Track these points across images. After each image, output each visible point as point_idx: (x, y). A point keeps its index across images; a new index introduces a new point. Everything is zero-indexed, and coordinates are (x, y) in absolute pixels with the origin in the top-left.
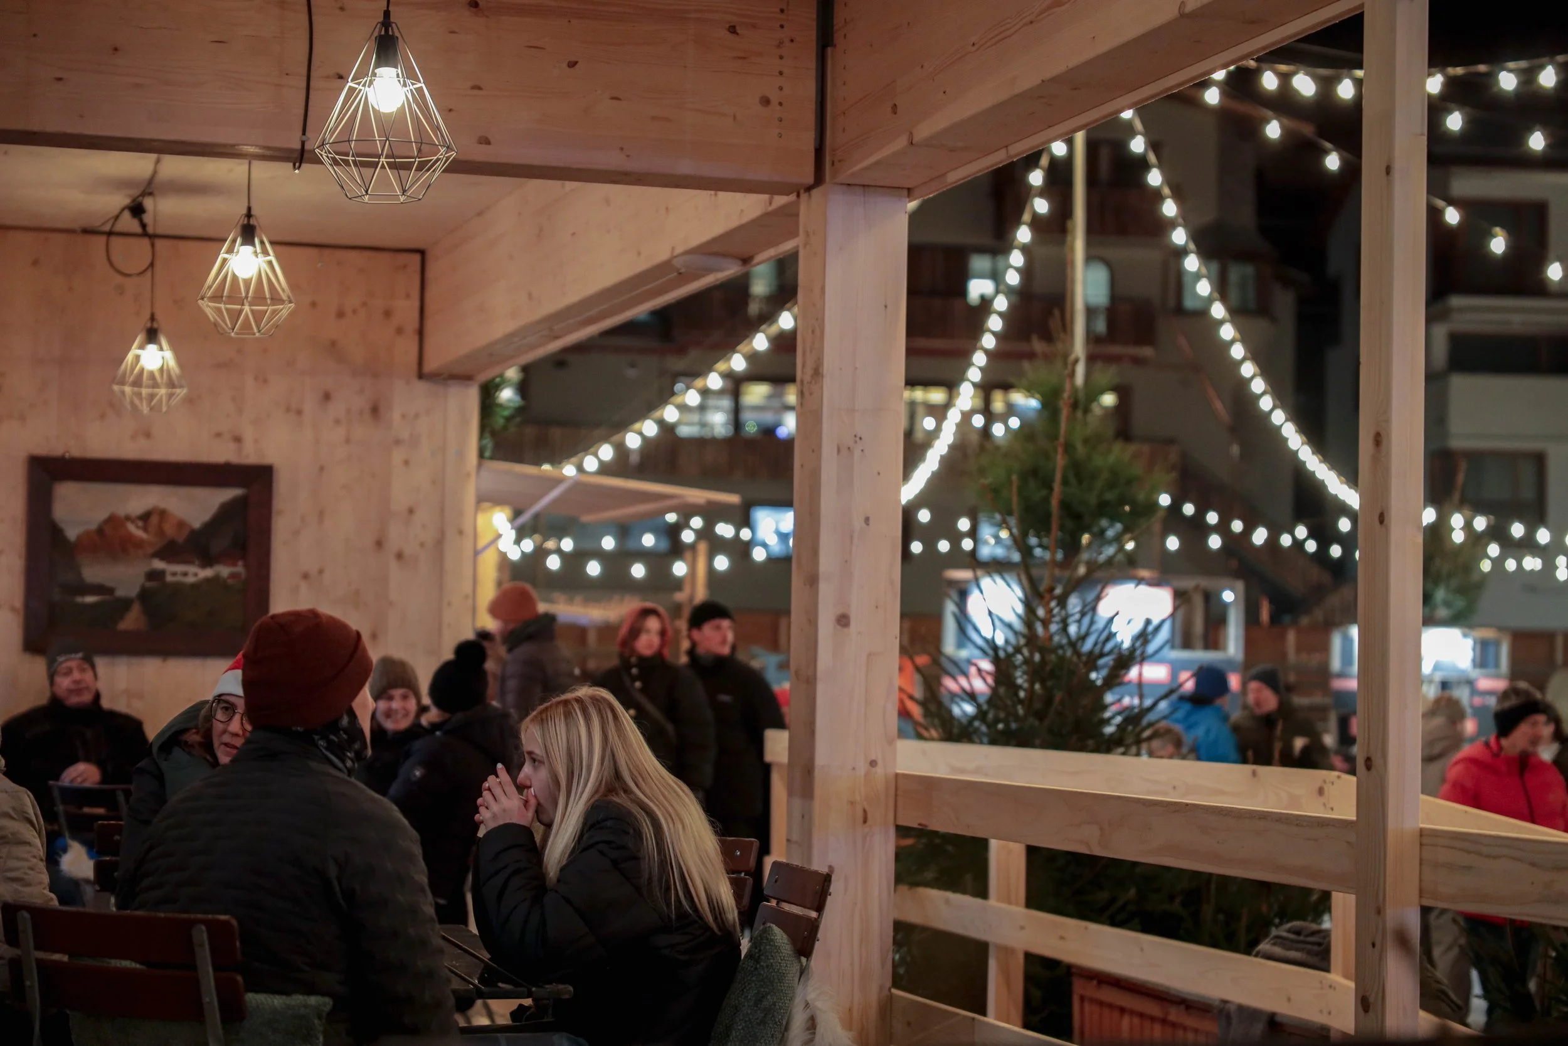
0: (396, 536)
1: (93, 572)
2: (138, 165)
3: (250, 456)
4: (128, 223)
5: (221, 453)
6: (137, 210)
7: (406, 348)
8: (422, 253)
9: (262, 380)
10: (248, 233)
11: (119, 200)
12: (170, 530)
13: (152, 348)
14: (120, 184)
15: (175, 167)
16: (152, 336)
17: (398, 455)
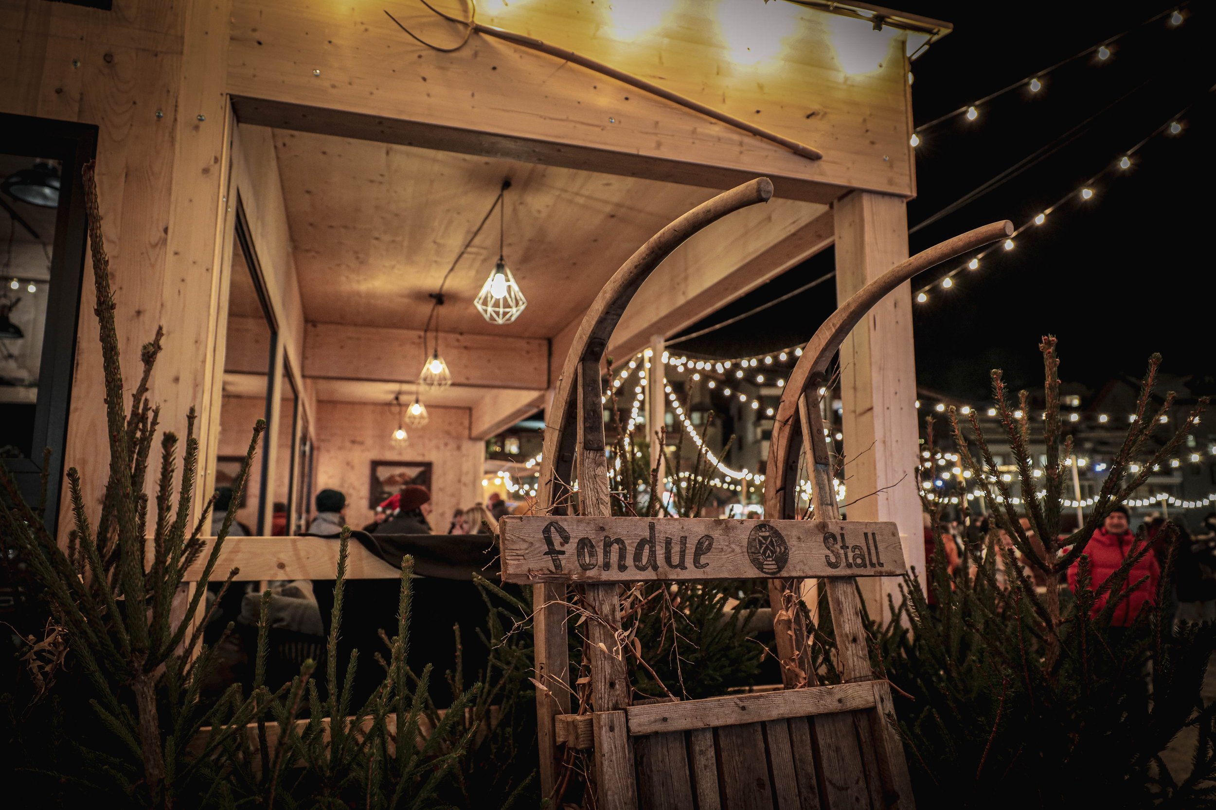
0: (464, 479)
1: (387, 489)
2: (395, 387)
3: (427, 459)
4: (395, 402)
5: (419, 459)
6: (397, 398)
7: (466, 432)
8: (470, 409)
9: (430, 440)
10: (417, 401)
11: (391, 397)
12: (407, 478)
13: (400, 431)
14: (392, 392)
15: (405, 387)
16: (400, 428)
17: (464, 459)
